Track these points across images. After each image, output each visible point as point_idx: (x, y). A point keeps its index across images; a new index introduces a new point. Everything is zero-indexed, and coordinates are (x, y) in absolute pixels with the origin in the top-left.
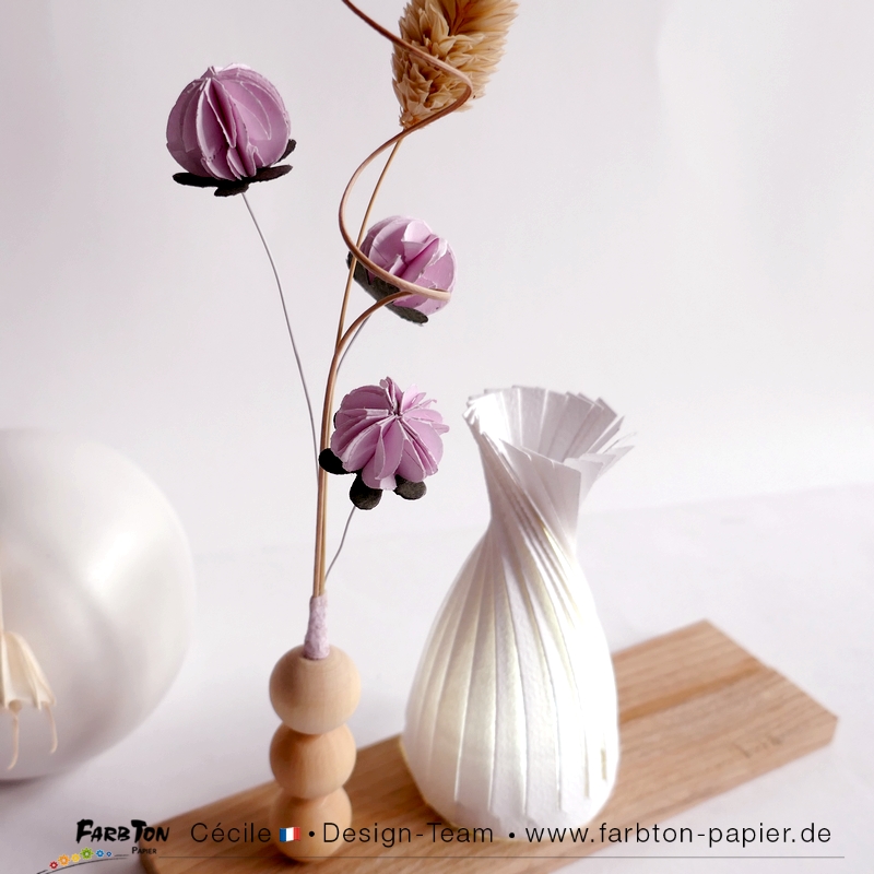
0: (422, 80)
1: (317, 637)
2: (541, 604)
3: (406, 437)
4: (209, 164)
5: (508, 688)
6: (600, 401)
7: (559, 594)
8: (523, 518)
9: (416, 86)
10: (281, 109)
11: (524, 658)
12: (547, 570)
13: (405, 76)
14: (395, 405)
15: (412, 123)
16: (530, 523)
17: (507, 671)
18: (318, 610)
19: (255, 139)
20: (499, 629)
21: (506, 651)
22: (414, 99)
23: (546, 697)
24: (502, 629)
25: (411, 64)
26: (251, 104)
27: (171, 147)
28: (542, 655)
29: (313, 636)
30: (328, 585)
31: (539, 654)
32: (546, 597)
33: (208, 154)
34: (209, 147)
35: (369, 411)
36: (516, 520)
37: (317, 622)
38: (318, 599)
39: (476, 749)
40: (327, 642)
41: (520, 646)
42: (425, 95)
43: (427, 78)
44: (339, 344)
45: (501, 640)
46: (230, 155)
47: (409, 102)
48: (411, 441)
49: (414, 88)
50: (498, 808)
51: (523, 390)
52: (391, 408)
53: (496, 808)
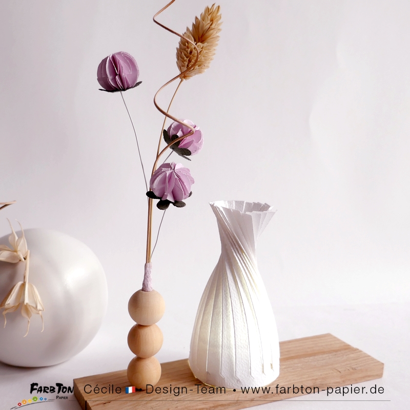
0: (186, 58)
1: (147, 281)
2: (241, 282)
3: (176, 177)
4: (110, 80)
5: (227, 316)
6: (265, 204)
7: (248, 278)
8: (233, 244)
9: (183, 61)
10: (136, 64)
11: (233, 303)
12: (243, 267)
13: (180, 58)
14: (173, 168)
15: (183, 75)
16: (235, 246)
17: (227, 309)
18: (148, 269)
19: (126, 73)
20: (223, 291)
21: (226, 301)
22: (183, 66)
23: (243, 321)
24: (225, 291)
25: (181, 53)
26: (125, 62)
27: (99, 80)
28: (242, 303)
29: (146, 281)
30: (152, 260)
31: (240, 303)
32: (243, 279)
33: (110, 78)
34: (111, 75)
35: (163, 169)
36: (230, 245)
37: (147, 274)
38: (148, 264)
39: (214, 345)
40: (152, 285)
41: (232, 298)
42: (186, 63)
43: (187, 58)
44: (158, 156)
45: (224, 296)
46: (117, 77)
47: (182, 68)
48: (178, 178)
49: (183, 62)
50: (224, 373)
51: (236, 202)
52: (171, 168)
53: (223, 373)
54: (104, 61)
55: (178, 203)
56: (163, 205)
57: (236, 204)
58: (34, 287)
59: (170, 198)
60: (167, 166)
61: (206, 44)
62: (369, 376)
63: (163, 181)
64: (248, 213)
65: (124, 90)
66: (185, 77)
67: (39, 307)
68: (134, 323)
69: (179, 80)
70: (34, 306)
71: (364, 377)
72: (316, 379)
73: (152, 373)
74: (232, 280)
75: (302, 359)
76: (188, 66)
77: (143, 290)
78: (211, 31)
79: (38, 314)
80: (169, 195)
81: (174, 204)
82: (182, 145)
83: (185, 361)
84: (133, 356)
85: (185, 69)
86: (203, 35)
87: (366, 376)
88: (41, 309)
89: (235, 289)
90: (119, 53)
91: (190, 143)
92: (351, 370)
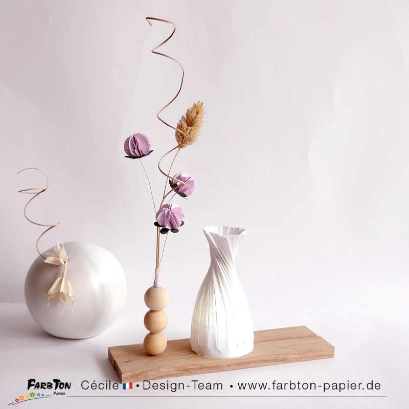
1: (157, 281)
2: (223, 283)
3: (171, 214)
4: (131, 152)
5: (212, 307)
9: (179, 138)
10: (148, 141)
11: (216, 297)
12: (224, 273)
15: (180, 146)
16: (219, 258)
17: (212, 302)
18: (157, 272)
19: (142, 147)
21: (212, 296)
22: (179, 141)
26: (141, 140)
27: (125, 150)
28: (222, 297)
30: (160, 267)
32: (224, 281)
34: (132, 149)
35: (165, 208)
37: (157, 276)
38: (157, 269)
39: (204, 327)
40: (159, 284)
42: (181, 139)
44: (164, 198)
46: (136, 150)
50: (210, 346)
51: (223, 227)
52: (169, 208)
53: (208, 346)
54: (128, 140)
55: (174, 230)
56: (164, 231)
57: (223, 229)
58: (69, 281)
59: (168, 227)
60: (167, 206)
61: (193, 127)
62: (322, 356)
63: (164, 216)
64: (224, 236)
65: (140, 157)
66: (181, 147)
67: (70, 295)
68: (149, 309)
69: (178, 149)
70: (67, 294)
71: (318, 356)
72: (279, 355)
73: (160, 343)
74: (217, 282)
75: (275, 342)
76: (182, 141)
77: (154, 287)
78: (197, 119)
79: (71, 300)
80: (167, 225)
81: (171, 231)
82: (180, 190)
83: (188, 339)
84: (148, 332)
85: (181, 143)
86: (192, 121)
87: (320, 355)
88: (72, 296)
89: (218, 288)
90: (138, 134)
91: (185, 189)
92: (308, 350)
